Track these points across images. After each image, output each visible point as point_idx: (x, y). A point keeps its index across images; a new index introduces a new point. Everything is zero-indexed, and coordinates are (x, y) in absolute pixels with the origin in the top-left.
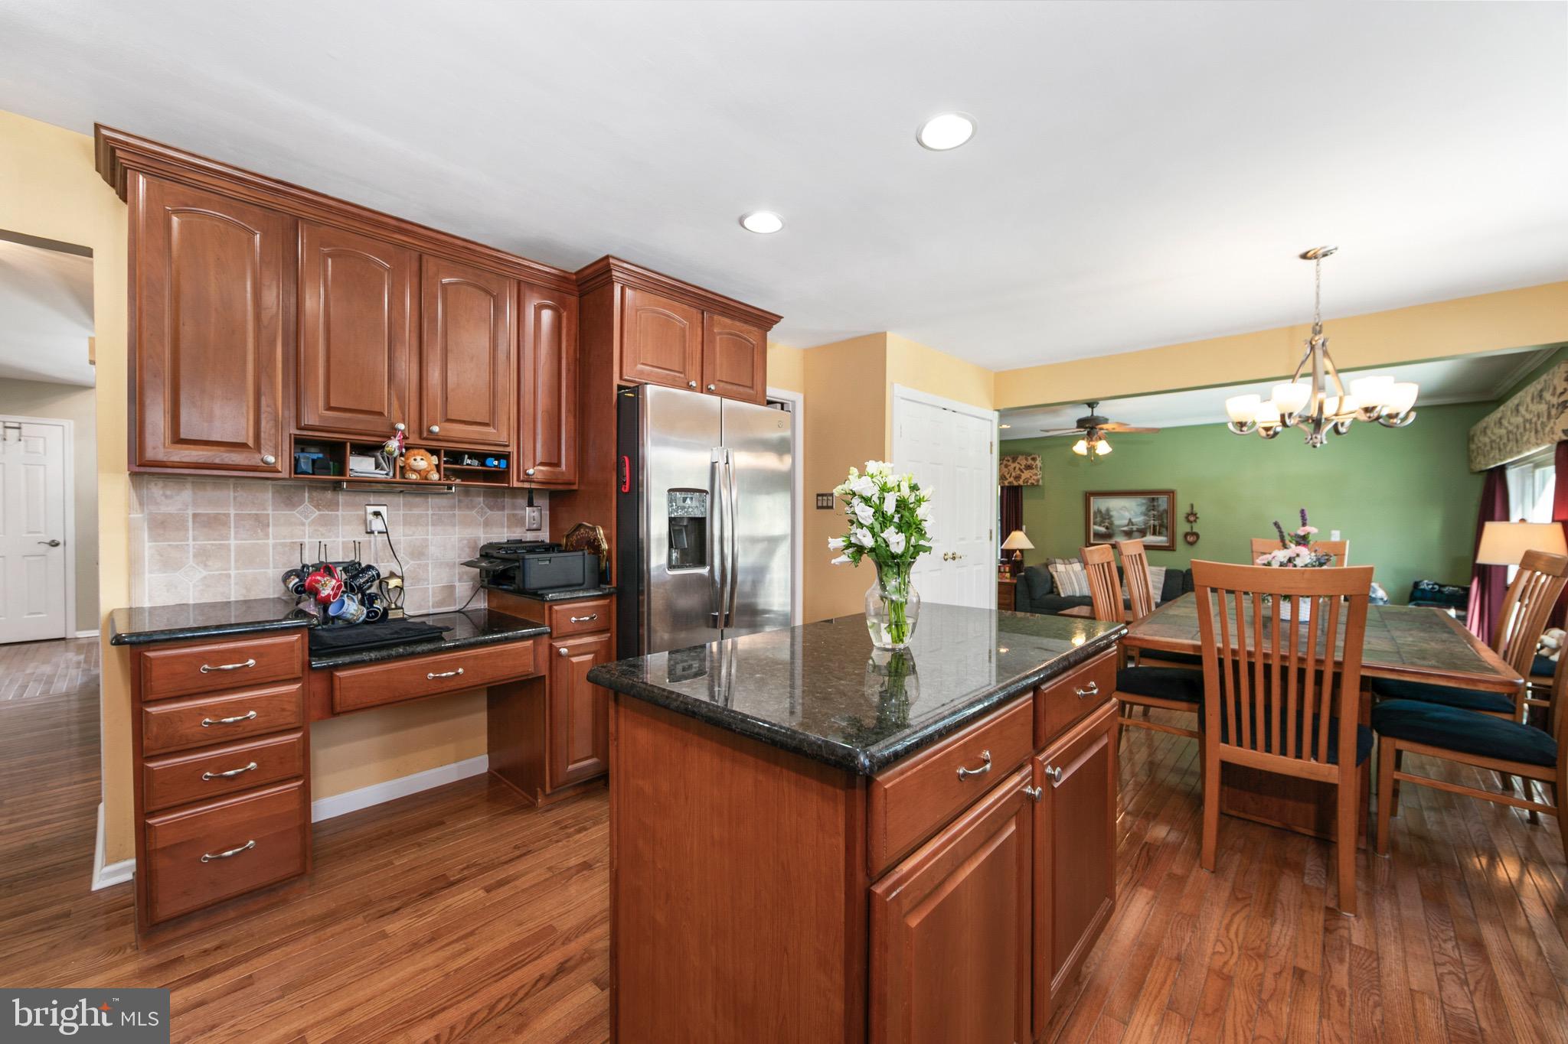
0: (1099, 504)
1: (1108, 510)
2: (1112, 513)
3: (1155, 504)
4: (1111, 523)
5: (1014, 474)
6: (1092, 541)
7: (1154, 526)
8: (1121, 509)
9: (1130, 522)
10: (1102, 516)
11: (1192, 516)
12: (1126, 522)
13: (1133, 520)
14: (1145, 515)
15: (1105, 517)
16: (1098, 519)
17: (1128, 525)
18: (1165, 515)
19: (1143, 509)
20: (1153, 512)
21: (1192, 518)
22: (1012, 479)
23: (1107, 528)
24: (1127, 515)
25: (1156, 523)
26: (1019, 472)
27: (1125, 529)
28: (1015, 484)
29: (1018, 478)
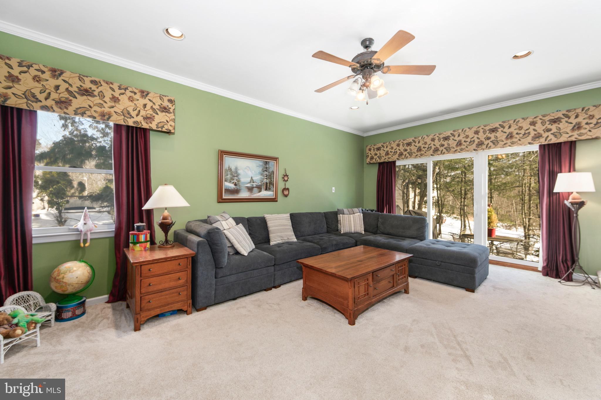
0: (230, 162)
1: (236, 169)
2: (239, 172)
3: (268, 166)
4: (239, 181)
5: (143, 113)
6: (224, 197)
7: (266, 183)
8: (246, 168)
9: (252, 181)
10: (231, 174)
11: (285, 177)
12: (249, 180)
13: (254, 178)
14: (262, 174)
15: (235, 174)
16: (229, 176)
17: (250, 182)
18: (272, 175)
19: (260, 169)
20: (266, 173)
21: (286, 179)
22: (139, 119)
23: (235, 185)
24: (250, 174)
25: (268, 181)
26: (151, 112)
27: (249, 185)
28: (145, 125)
29: (147, 118)
